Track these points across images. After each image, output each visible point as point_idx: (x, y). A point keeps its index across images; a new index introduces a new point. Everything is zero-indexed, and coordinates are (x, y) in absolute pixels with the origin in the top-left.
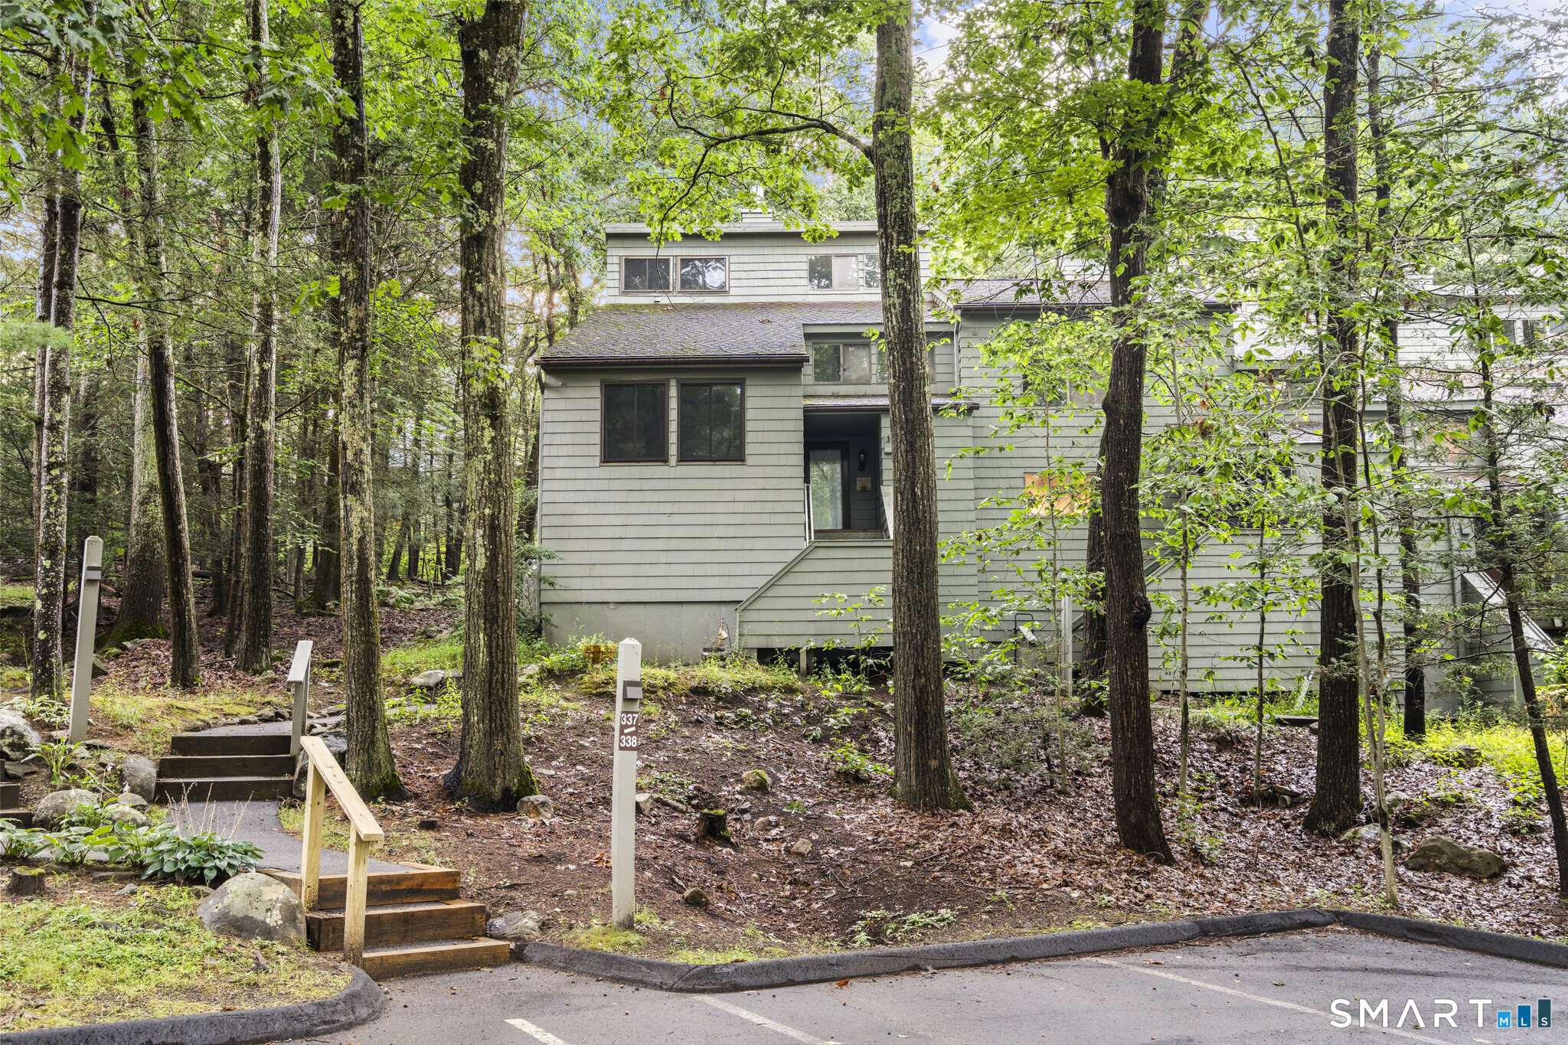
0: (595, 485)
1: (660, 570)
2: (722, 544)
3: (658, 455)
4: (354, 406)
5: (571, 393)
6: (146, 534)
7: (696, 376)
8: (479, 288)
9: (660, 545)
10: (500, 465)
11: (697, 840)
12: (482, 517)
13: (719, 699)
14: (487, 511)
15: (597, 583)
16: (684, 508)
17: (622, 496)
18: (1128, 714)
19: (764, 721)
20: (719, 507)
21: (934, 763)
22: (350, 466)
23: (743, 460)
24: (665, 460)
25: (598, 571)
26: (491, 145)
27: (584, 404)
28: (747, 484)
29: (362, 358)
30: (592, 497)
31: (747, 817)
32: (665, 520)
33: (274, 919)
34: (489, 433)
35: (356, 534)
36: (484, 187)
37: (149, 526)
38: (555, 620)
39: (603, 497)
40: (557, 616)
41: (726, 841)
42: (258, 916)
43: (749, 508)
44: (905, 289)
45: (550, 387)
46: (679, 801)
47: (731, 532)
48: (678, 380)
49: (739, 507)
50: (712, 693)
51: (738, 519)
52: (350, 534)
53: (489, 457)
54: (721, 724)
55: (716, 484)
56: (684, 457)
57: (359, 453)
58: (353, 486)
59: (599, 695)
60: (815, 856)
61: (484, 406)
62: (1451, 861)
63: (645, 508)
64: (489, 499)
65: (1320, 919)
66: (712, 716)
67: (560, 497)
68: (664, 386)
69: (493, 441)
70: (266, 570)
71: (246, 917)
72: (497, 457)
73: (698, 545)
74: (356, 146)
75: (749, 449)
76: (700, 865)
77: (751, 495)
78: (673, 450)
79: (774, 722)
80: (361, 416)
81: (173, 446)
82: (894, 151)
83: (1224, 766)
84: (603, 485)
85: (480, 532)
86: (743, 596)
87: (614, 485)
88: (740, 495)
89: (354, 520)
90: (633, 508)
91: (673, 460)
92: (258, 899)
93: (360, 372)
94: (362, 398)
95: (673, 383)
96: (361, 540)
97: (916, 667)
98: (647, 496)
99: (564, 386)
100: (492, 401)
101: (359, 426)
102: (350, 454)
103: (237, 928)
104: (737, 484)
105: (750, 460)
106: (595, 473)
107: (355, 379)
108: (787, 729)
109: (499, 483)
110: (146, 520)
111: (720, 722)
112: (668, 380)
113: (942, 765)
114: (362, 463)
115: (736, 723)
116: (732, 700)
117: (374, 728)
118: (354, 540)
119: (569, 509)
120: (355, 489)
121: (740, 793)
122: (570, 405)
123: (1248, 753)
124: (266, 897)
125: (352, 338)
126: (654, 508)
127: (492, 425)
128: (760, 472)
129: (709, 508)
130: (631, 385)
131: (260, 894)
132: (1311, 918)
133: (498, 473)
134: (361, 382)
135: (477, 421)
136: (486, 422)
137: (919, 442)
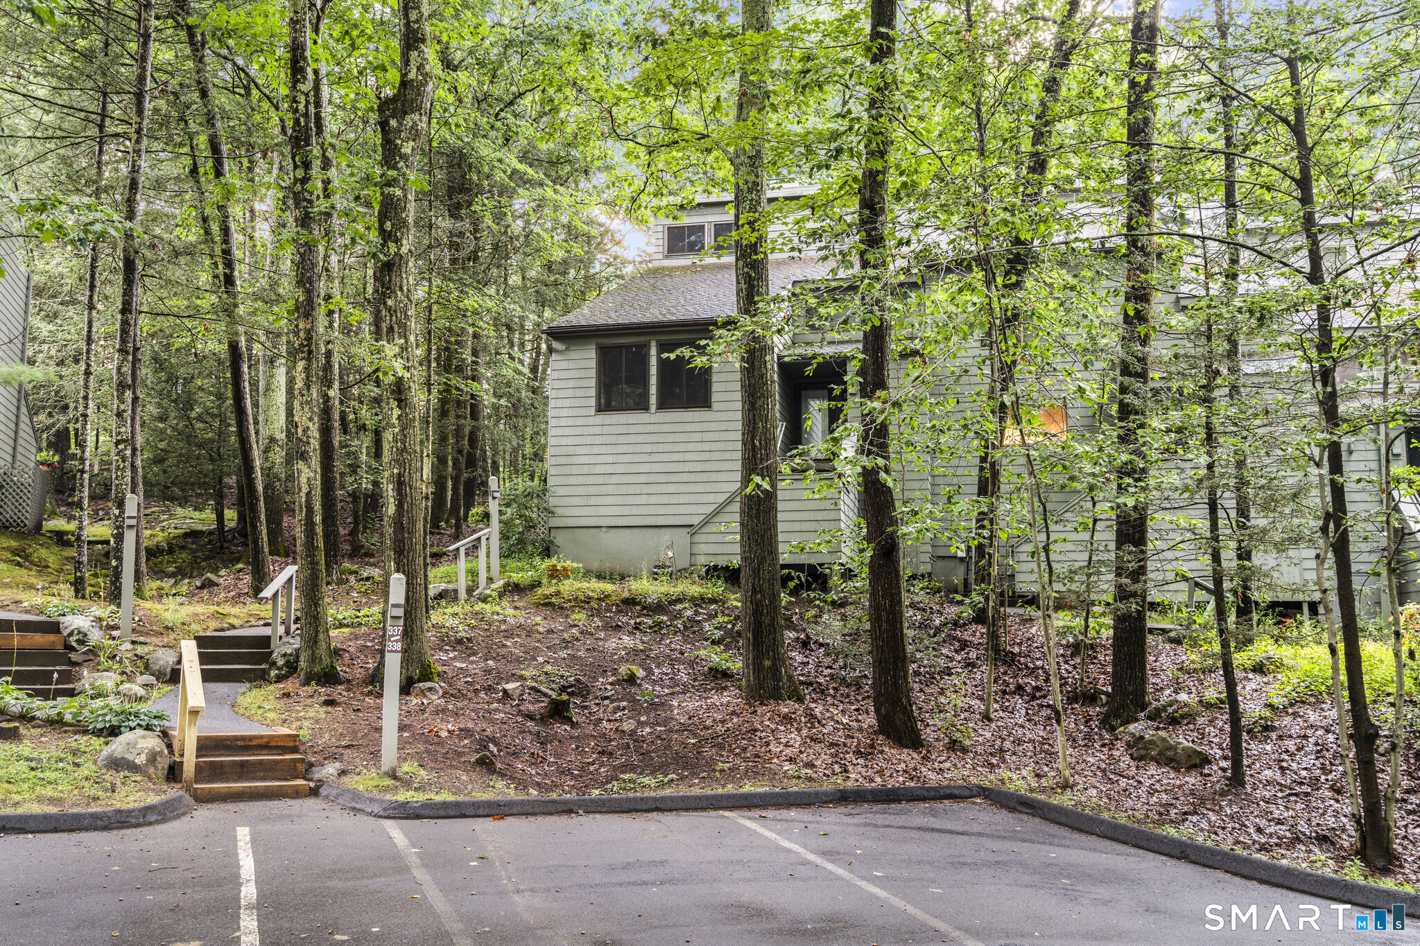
0: (591, 430)
1: (642, 499)
2: (692, 477)
3: (641, 405)
4: (303, 395)
5: (572, 355)
6: (268, 476)
7: (672, 337)
8: (390, 302)
9: (642, 479)
10: (405, 436)
11: (542, 719)
12: (392, 475)
13: (644, 608)
14: (396, 471)
15: (592, 511)
16: (661, 448)
17: (612, 439)
18: (880, 627)
19: (676, 626)
20: (690, 447)
21: (767, 663)
22: (300, 440)
23: (710, 407)
24: (646, 408)
25: (593, 501)
26: (398, 192)
27: (583, 364)
28: (713, 426)
29: (309, 359)
30: (589, 440)
31: (607, 702)
32: (646, 458)
33: (141, 760)
34: (397, 412)
35: (305, 490)
36: (393, 225)
37: (270, 469)
38: (557, 542)
39: (598, 440)
40: (559, 538)
41: (568, 720)
42: (130, 757)
43: (714, 446)
44: (750, 276)
45: (557, 351)
46: (552, 689)
47: (699, 467)
48: (657, 341)
49: (706, 447)
50: (639, 603)
51: (705, 456)
52: (300, 490)
53: (397, 430)
54: (636, 628)
55: (687, 427)
56: (663, 405)
57: (306, 429)
58: (302, 454)
59: (546, 605)
60: (633, 732)
61: (393, 392)
62: (1160, 753)
63: (630, 449)
64: (397, 461)
65: (966, 793)
66: (632, 622)
67: (564, 441)
68: (646, 346)
69: (399, 418)
70: (334, 505)
71: (123, 758)
72: (402, 430)
73: (673, 478)
74: (305, 200)
75: (715, 397)
76: (529, 738)
77: (716, 436)
78: (653, 400)
79: (685, 627)
80: (308, 402)
81: (247, 415)
82: (747, 161)
83: (1070, 669)
84: (598, 430)
85: (391, 486)
86: (696, 520)
87: (606, 430)
88: (707, 437)
89: (303, 480)
90: (621, 449)
91: (653, 408)
92: (134, 747)
93: (307, 369)
94: (308, 388)
95: (653, 344)
96: (308, 494)
97: (753, 585)
98: (632, 439)
99: (567, 349)
100: (399, 388)
101: (306, 409)
102: (300, 431)
103: (117, 765)
104: (704, 427)
105: (715, 406)
106: (591, 421)
107: (303, 375)
108: (694, 633)
109: (404, 450)
110: (267, 465)
111: (637, 627)
112: (649, 342)
113: (774, 665)
114: (308, 437)
115: (651, 628)
116: (658, 608)
117: (317, 632)
118: (303, 494)
119: (571, 450)
120: (303, 456)
121: (611, 684)
122: (572, 365)
123: (1096, 658)
124: (139, 746)
125: (302, 345)
126: (638, 448)
127: (399, 406)
128: (723, 416)
129: (682, 447)
130: (620, 347)
131: (136, 743)
132: (956, 792)
133: (403, 442)
134: (308, 377)
135: (388, 403)
136: (394, 404)
137: (759, 402)
